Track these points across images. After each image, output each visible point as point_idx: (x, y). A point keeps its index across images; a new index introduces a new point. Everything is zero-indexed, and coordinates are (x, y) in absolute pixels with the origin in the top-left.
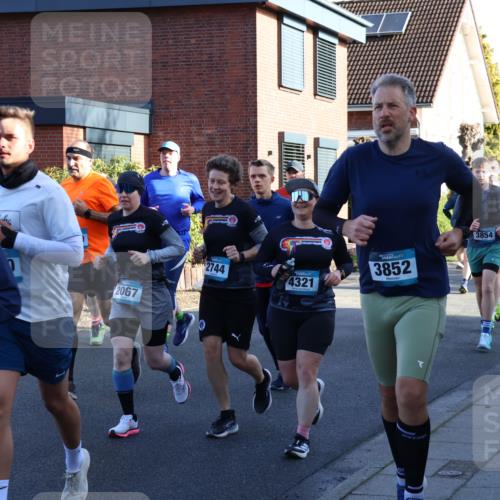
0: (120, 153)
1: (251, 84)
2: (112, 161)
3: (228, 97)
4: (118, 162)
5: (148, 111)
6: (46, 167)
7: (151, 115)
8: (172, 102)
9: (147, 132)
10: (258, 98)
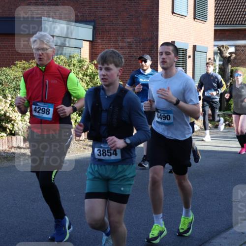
0: (75, 52)
1: (155, 12)
2: (70, 57)
3: (141, 19)
4: (74, 57)
5: (92, 27)
6: (30, 60)
7: (94, 30)
8: (106, 21)
9: (91, 40)
10: (159, 20)
